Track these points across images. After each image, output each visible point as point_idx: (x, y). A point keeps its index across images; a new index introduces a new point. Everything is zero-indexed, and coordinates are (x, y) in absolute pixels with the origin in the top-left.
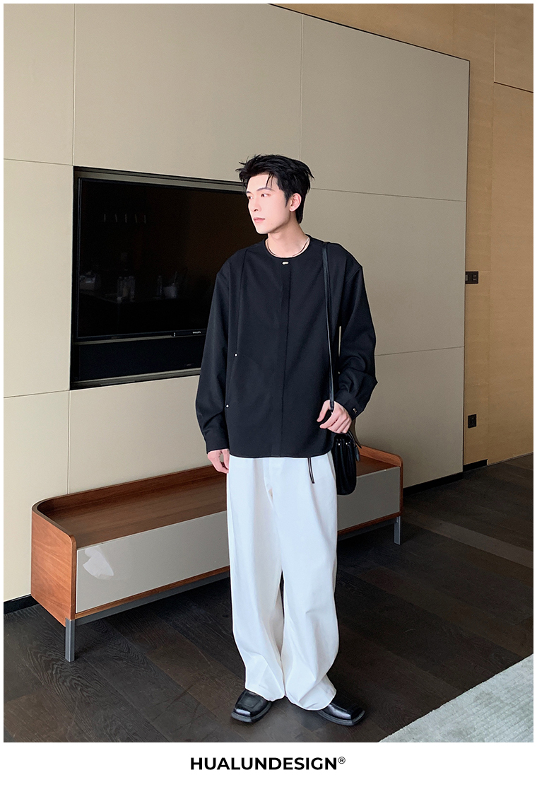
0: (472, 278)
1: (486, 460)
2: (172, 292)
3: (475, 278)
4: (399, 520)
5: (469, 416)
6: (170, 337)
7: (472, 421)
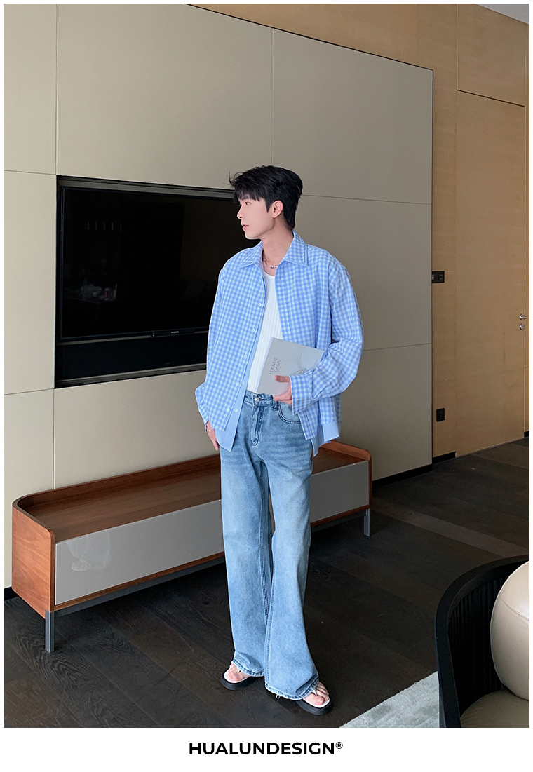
0: (438, 277)
1: (455, 453)
3: (441, 277)
4: (368, 512)
5: (437, 411)
6: (150, 336)
7: (440, 415)
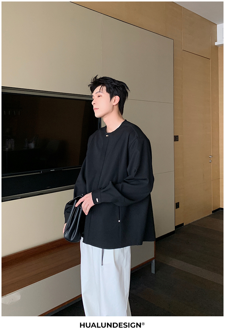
1: (183, 224)
2: (32, 145)
3: (177, 138)
4: (154, 261)
5: (176, 203)
6: (39, 173)
7: (177, 205)
